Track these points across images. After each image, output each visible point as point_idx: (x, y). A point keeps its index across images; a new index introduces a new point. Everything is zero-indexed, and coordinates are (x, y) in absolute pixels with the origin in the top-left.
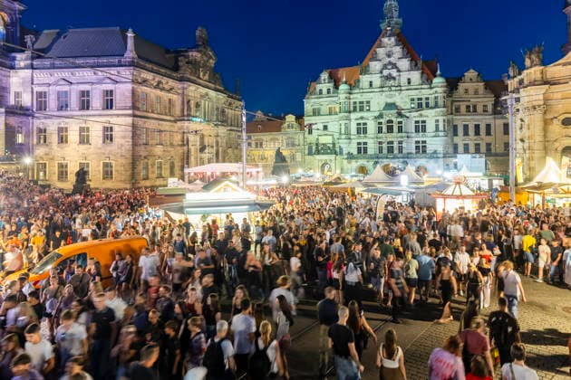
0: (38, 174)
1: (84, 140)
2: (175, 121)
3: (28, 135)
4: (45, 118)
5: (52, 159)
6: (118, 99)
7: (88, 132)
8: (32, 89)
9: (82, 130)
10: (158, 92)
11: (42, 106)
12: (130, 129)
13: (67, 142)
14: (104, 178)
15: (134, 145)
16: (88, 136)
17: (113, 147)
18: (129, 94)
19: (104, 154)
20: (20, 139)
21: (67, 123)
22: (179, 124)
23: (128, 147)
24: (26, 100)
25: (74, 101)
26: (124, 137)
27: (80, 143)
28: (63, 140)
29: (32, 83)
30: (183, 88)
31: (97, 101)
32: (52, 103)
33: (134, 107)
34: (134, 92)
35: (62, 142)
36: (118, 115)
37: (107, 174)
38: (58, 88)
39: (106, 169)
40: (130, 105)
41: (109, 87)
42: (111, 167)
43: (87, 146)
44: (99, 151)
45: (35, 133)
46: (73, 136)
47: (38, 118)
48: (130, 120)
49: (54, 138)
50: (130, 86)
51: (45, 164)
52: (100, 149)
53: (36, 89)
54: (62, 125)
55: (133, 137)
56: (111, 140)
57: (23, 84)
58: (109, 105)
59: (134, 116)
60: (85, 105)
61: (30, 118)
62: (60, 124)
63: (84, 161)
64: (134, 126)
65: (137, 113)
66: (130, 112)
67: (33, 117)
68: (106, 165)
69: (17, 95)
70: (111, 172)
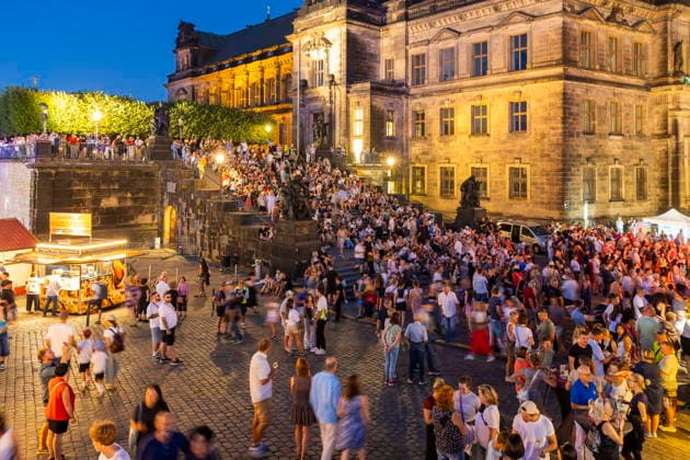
0: (414, 185)
1: (479, 129)
2: (648, 87)
3: (400, 125)
4: (423, 95)
5: (432, 161)
6: (535, 48)
7: (485, 113)
8: (407, 51)
9: (475, 110)
10: (614, 30)
11: (419, 77)
12: (559, 102)
13: (452, 133)
14: (511, 197)
15: (568, 134)
16: (485, 120)
17: (528, 140)
18: (556, 37)
19: (510, 152)
20: (390, 130)
21: (453, 102)
22: (657, 92)
23: (554, 139)
24: (400, 71)
25: (464, 61)
26: (547, 119)
27: (473, 134)
28: (447, 130)
29: (407, 44)
30: (666, 19)
31: (498, 59)
32: (433, 70)
33: (566, 60)
34: (565, 32)
35: (446, 133)
36: (536, 80)
37: (517, 189)
38: (441, 45)
39: (515, 180)
40: (558, 56)
41: (519, 28)
42: (524, 176)
43: (482, 139)
44: (502, 147)
45: (410, 120)
46: (462, 121)
47: (414, 96)
48: (558, 85)
49: (435, 128)
50: (558, 21)
51: (423, 168)
52: (504, 142)
53: (413, 51)
54: (446, 106)
55: (564, 120)
56: (524, 127)
57: (395, 47)
58: (520, 61)
59: (568, 77)
60: (480, 67)
61: (403, 97)
62: (443, 103)
63: (478, 165)
64: (566, 98)
65: (572, 71)
66: (559, 70)
67: (407, 94)
68: (515, 172)
69: (390, 63)
70: (524, 185)
